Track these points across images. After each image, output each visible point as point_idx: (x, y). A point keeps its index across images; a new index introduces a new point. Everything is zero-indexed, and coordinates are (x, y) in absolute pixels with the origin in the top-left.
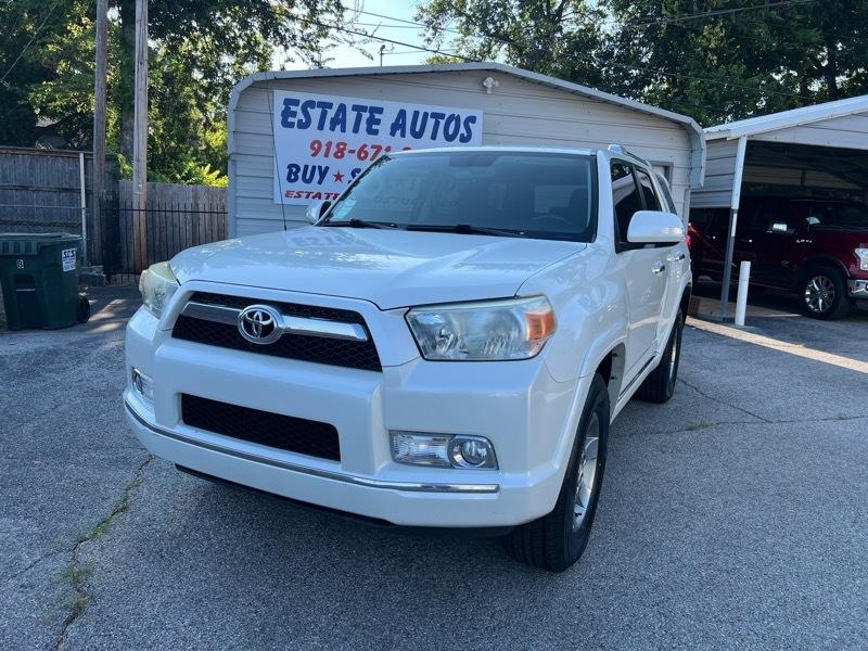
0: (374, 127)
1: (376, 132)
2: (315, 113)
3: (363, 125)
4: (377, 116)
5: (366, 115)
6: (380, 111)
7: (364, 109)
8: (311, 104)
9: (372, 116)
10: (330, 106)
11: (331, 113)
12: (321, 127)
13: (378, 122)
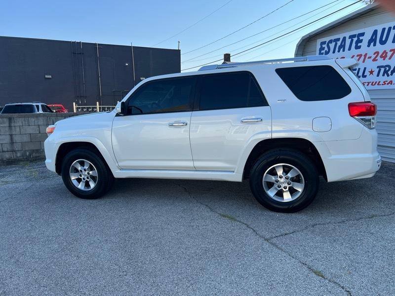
0: (359, 44)
1: (360, 47)
2: (332, 46)
3: (354, 45)
4: (361, 38)
5: (355, 39)
6: (363, 34)
7: (354, 36)
8: (331, 42)
9: (358, 39)
10: (338, 40)
11: (339, 43)
12: (334, 52)
13: (361, 41)
